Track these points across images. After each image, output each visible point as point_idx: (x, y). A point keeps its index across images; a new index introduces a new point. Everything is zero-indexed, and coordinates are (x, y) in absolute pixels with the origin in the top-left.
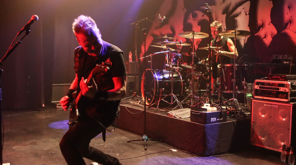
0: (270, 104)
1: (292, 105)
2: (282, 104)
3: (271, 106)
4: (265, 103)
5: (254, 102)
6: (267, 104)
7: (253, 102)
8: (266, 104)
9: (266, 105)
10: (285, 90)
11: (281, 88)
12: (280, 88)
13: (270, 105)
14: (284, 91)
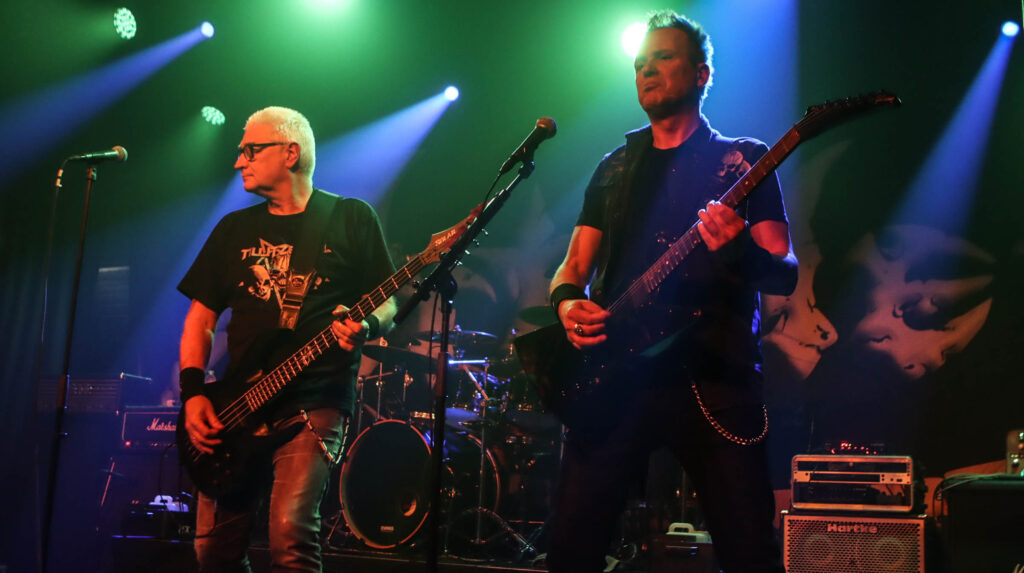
0: (851, 524)
1: (921, 523)
2: (890, 521)
3: (852, 530)
4: (832, 523)
5: (789, 521)
6: (838, 524)
7: (786, 523)
8: (835, 526)
9: (834, 528)
10: (900, 480)
11: (886, 474)
12: (881, 474)
13: (849, 529)
14: (895, 482)
